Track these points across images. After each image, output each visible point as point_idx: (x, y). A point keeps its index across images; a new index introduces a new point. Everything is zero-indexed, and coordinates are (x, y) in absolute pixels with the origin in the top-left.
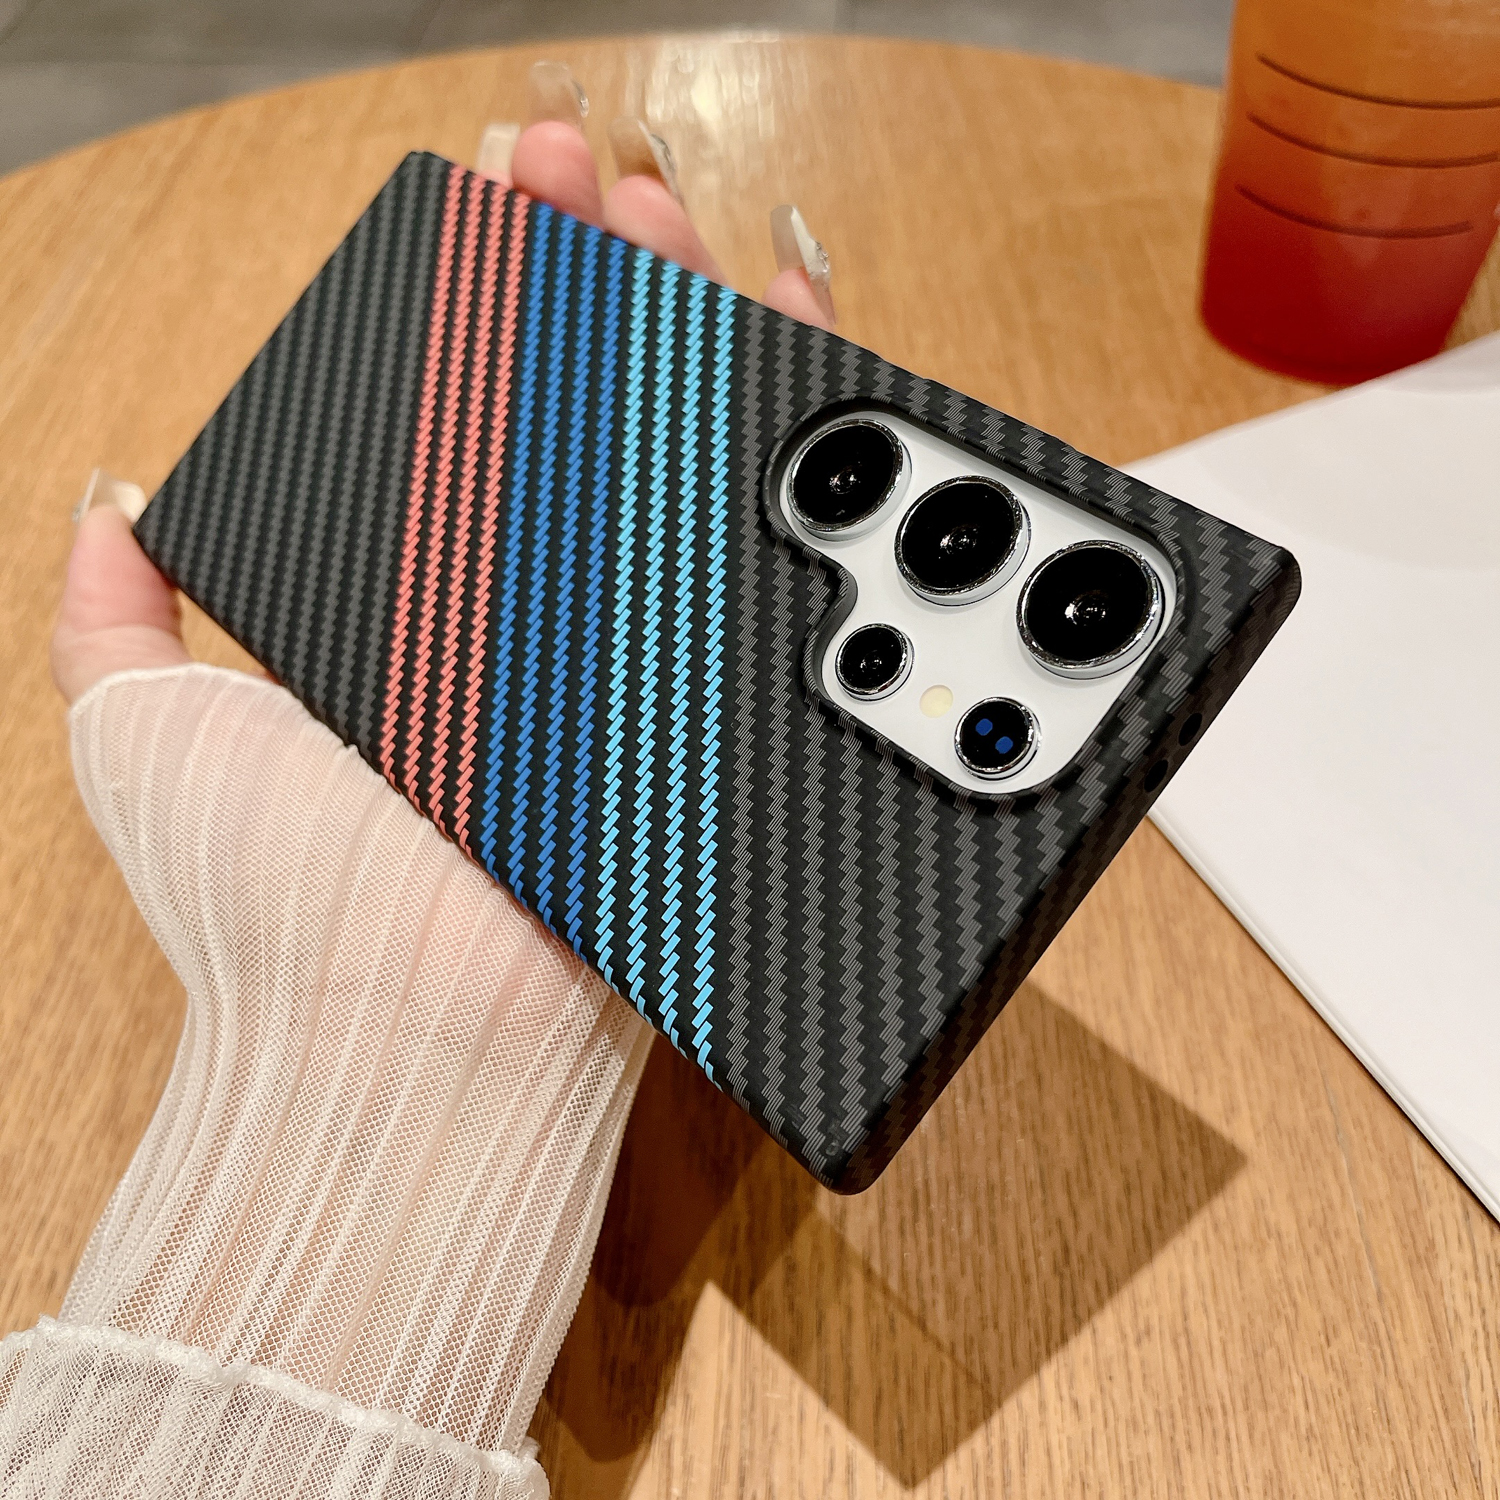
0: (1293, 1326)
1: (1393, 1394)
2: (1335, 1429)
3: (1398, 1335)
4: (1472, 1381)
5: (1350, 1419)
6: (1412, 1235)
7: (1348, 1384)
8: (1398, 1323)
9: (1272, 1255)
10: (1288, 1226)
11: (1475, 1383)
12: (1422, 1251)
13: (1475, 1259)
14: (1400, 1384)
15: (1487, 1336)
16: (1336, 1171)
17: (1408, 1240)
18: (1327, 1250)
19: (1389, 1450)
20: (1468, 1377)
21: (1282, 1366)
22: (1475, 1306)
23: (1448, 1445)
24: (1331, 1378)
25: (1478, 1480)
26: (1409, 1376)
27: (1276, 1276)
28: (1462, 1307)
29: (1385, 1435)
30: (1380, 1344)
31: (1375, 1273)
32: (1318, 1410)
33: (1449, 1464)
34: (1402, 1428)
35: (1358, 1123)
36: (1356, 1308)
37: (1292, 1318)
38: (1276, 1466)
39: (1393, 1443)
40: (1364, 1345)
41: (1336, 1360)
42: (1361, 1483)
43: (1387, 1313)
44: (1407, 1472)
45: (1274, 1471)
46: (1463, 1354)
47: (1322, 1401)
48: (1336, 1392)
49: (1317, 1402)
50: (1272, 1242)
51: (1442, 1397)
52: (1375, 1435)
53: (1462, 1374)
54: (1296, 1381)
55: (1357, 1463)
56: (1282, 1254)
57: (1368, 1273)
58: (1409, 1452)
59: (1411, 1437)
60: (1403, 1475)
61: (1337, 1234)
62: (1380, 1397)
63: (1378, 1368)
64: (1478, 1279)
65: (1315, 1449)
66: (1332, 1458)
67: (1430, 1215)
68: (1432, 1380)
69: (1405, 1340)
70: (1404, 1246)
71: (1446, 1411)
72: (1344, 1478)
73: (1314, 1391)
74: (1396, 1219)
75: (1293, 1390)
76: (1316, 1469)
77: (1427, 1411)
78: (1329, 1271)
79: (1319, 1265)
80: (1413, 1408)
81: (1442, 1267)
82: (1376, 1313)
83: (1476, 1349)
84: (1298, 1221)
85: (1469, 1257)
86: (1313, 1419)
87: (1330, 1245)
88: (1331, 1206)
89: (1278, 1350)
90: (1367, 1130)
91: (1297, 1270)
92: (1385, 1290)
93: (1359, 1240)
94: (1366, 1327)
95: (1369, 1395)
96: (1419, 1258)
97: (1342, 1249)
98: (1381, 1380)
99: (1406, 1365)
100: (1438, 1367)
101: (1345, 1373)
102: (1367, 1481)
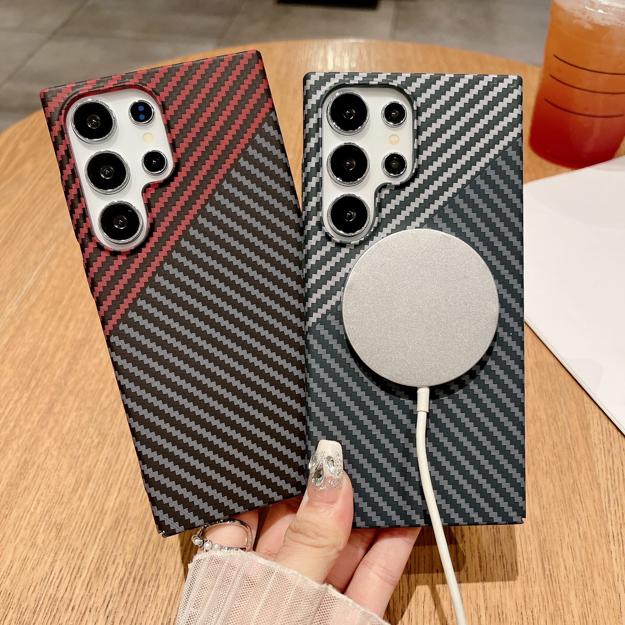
0: (543, 443)
1: (574, 463)
2: (555, 471)
3: (576, 448)
4: (599, 462)
5: (560, 469)
6: (583, 421)
7: (559, 460)
8: (576, 445)
9: (538, 424)
10: (543, 416)
11: (600, 462)
12: (585, 426)
13: (602, 429)
14: (576, 461)
15: (605, 450)
16: (560, 403)
17: (581, 422)
18: (555, 424)
19: (571, 478)
20: (598, 461)
21: (539, 453)
22: (601, 442)
23: (590, 478)
24: (555, 458)
25: (599, 488)
26: (579, 459)
27: (539, 430)
28: (597, 442)
29: (571, 474)
30: (570, 450)
31: (570, 431)
32: (550, 467)
33: (590, 483)
34: (576, 473)
35: (567, 390)
36: (564, 441)
37: (543, 441)
38: (536, 480)
39: (573, 476)
40: (565, 450)
41: (556, 454)
42: (562, 486)
43: (573, 442)
44: (577, 484)
45: (535, 481)
46: (596, 454)
47: (551, 464)
48: (556, 462)
49: (550, 464)
50: (538, 421)
51: (589, 465)
52: (567, 474)
53: (596, 460)
54: (543, 458)
55: (561, 481)
56: (541, 424)
57: (568, 431)
58: (578, 479)
59: (579, 474)
60: (575, 484)
61: (559, 420)
62: (569, 464)
63: (569, 456)
64: (602, 435)
65: (548, 476)
66: (553, 479)
67: (589, 416)
68: (586, 460)
69: (579, 449)
70: (580, 424)
71: (590, 469)
72: (557, 484)
73: (549, 461)
74: (578, 417)
75: (542, 460)
76: (548, 481)
77: (584, 469)
78: (556, 429)
79: (553, 428)
80: (580, 468)
81: (592, 431)
82: (569, 442)
83: (600, 453)
84: (547, 416)
85: (600, 429)
86: (548, 468)
87: (557, 423)
88: (558, 412)
89: (538, 450)
90: (571, 392)
91: (546, 429)
92: (573, 436)
93: (565, 421)
94: (566, 445)
95: (566, 463)
96: (584, 428)
97: (560, 424)
98: (570, 460)
99: (578, 456)
100: (588, 457)
101: (559, 457)
102: (564, 485)
